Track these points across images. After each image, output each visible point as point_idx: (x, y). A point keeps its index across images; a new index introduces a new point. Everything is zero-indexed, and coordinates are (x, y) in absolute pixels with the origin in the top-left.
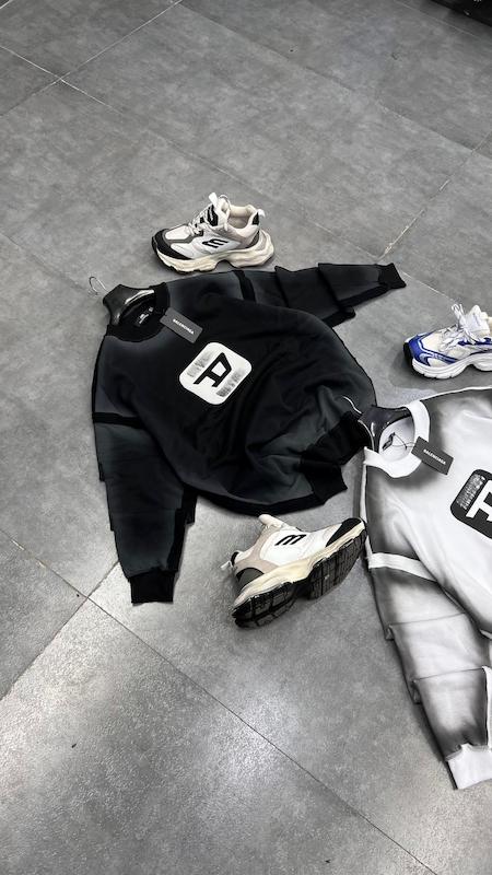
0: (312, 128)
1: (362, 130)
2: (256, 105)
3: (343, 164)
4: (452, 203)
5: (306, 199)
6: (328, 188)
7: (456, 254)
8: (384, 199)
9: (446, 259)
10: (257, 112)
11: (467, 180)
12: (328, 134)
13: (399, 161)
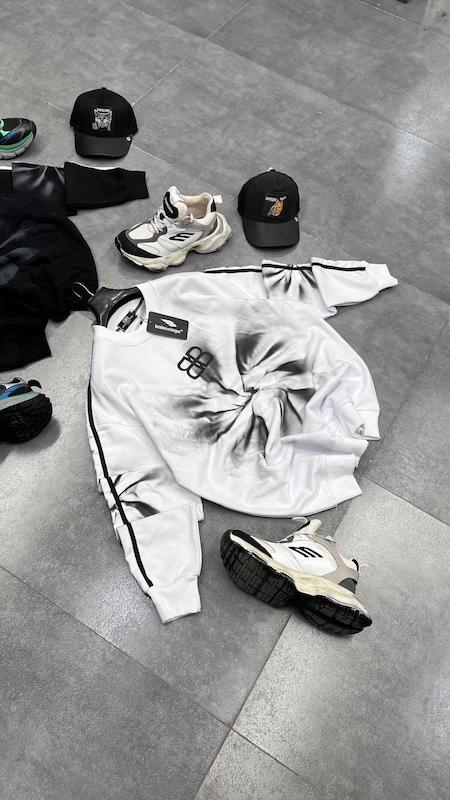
0: (58, 25)
1: (106, 25)
2: (9, 8)
3: (83, 53)
4: (179, 83)
5: (43, 83)
6: (64, 74)
7: (173, 124)
8: (115, 82)
9: (165, 129)
10: (10, 13)
11: (195, 64)
12: (74, 29)
13: (136, 50)
